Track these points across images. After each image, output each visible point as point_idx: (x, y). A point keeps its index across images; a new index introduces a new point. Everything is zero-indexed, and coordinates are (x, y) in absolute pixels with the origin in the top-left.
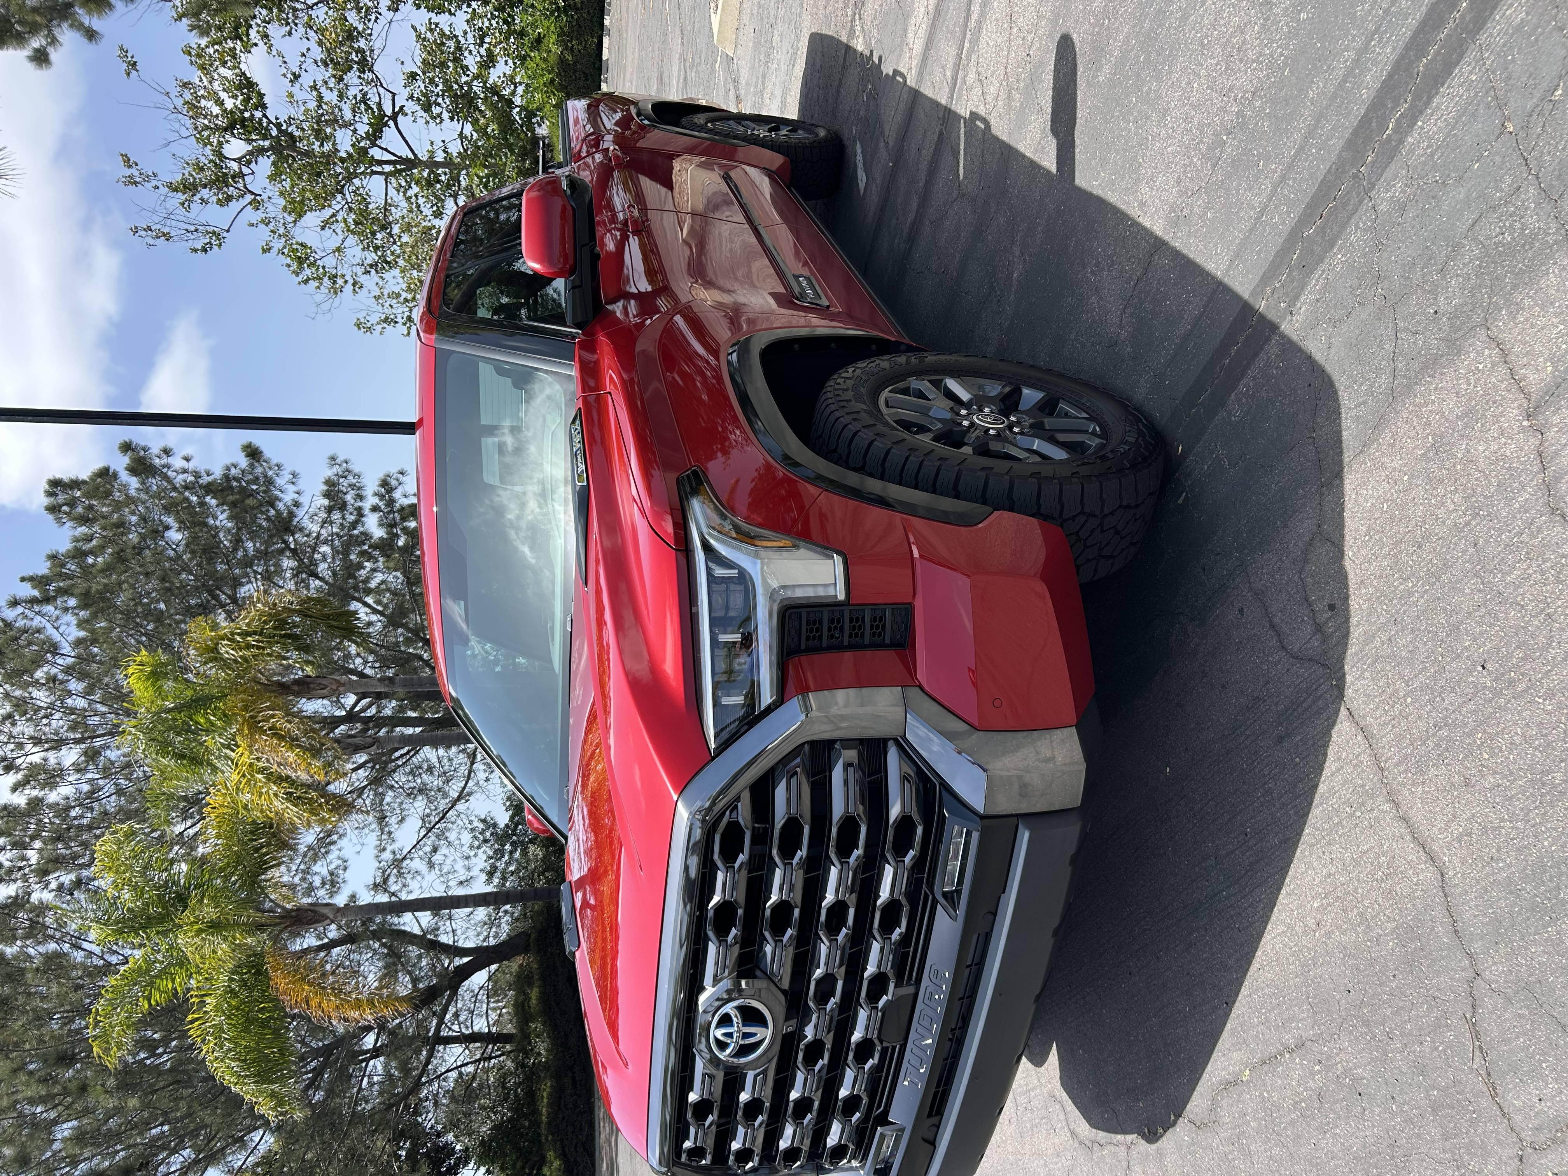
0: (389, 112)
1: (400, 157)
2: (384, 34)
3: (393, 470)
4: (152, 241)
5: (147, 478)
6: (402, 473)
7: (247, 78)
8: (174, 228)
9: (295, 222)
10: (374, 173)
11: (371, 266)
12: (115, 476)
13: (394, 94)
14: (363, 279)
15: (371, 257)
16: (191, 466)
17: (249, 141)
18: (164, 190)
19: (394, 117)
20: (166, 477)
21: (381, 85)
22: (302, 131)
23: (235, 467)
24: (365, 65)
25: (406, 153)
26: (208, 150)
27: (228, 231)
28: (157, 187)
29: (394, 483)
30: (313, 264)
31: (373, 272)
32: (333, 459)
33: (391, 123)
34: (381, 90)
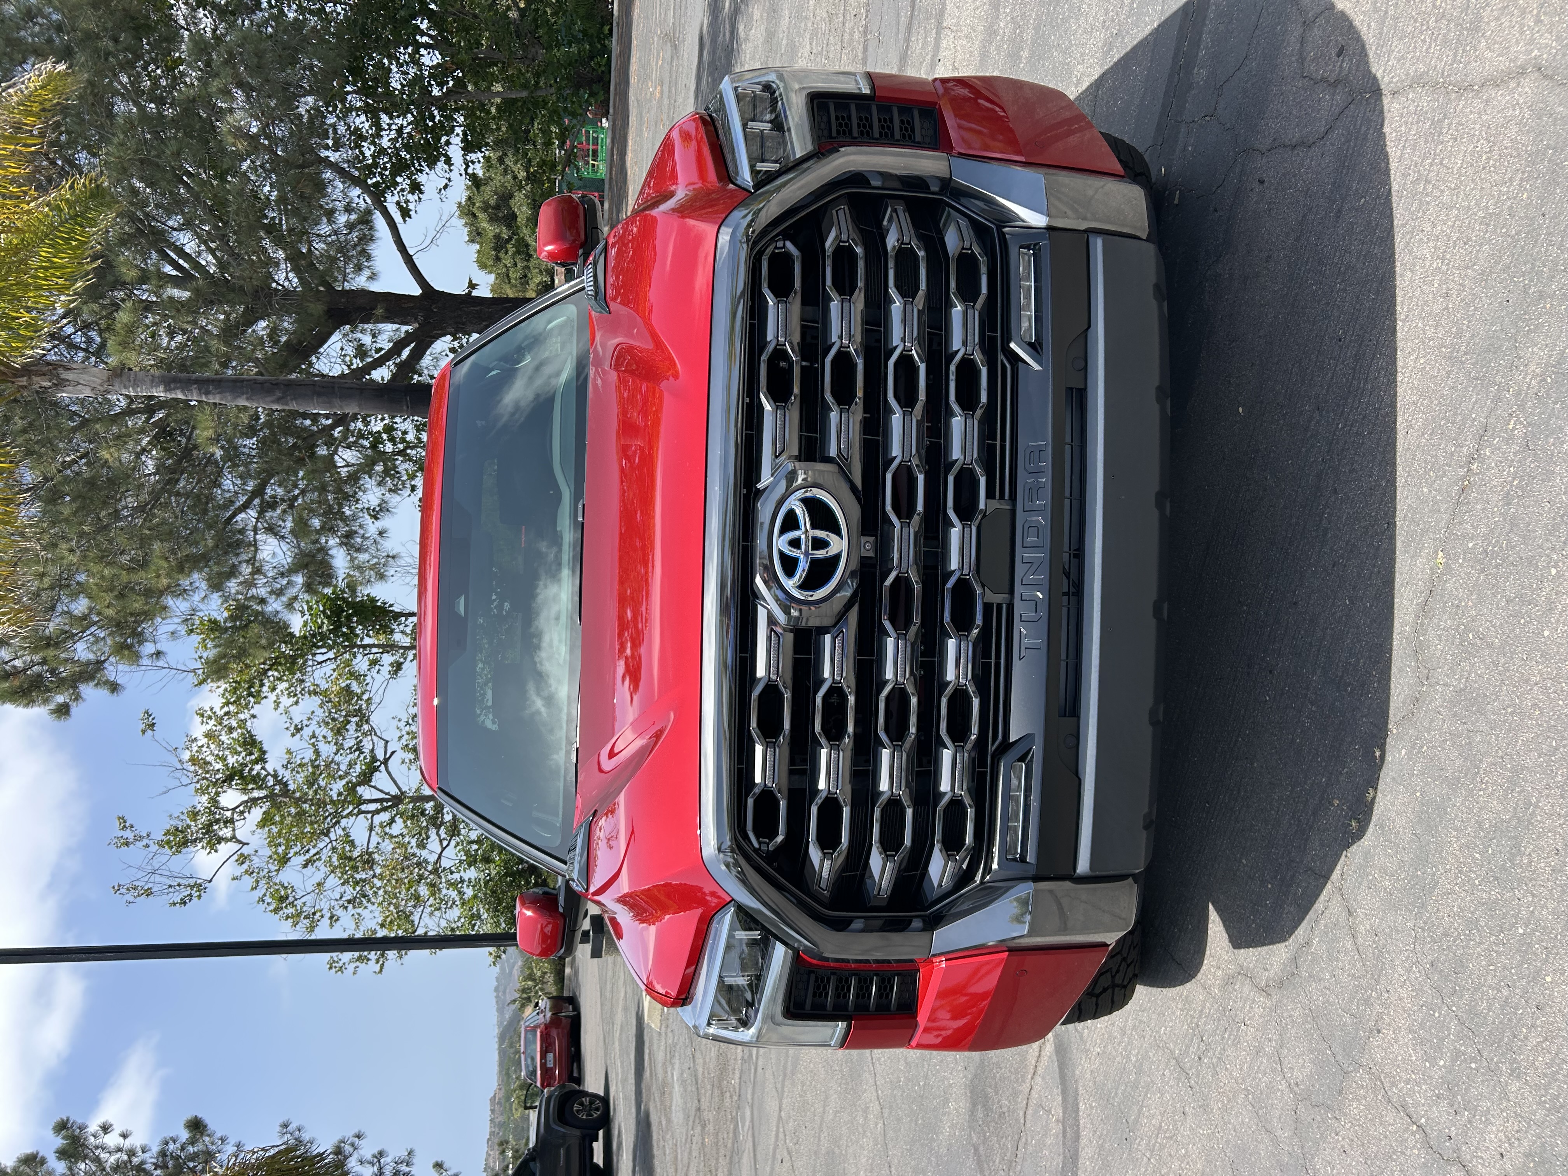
0: (380, 756)
1: (387, 794)
2: (381, 691)
3: (349, 1134)
4: (132, 899)
5: (76, 1162)
6: (358, 1137)
7: (252, 736)
8: (158, 882)
9: (278, 871)
10: (361, 812)
11: (349, 902)
12: (43, 1161)
13: (387, 742)
14: (340, 912)
15: (350, 892)
16: (127, 1143)
17: (244, 791)
18: (154, 848)
19: (386, 761)
20: (97, 1160)
21: (376, 734)
22: (295, 781)
23: (174, 1142)
24: (363, 718)
25: (394, 791)
26: (205, 799)
27: (210, 881)
28: (147, 846)
29: (348, 1149)
30: (292, 904)
31: (350, 906)
32: (286, 1126)
33: (382, 768)
34: (375, 738)
